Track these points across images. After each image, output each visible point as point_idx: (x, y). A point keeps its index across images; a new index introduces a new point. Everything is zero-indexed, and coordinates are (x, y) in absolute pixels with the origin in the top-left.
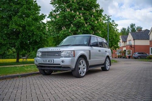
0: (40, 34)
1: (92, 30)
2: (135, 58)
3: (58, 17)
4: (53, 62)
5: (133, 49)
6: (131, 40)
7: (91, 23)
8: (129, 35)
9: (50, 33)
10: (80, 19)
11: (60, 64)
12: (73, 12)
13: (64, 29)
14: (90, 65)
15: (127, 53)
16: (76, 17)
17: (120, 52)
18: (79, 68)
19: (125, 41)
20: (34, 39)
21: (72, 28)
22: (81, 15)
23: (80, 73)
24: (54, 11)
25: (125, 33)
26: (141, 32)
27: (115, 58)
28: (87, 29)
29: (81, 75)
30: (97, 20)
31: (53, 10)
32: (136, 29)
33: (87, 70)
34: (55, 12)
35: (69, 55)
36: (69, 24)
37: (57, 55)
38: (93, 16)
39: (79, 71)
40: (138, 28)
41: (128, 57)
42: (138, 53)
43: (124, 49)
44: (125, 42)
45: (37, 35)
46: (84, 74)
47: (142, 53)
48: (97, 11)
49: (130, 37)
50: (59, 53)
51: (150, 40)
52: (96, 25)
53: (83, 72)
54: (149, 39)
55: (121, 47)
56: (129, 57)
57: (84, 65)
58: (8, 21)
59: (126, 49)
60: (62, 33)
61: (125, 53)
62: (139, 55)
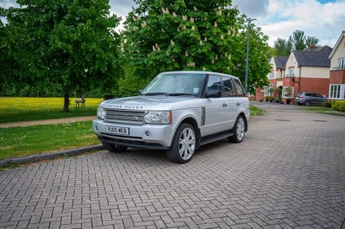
0: (108, 57)
1: (213, 53)
2: (300, 104)
3: (144, 24)
4: (127, 133)
5: (297, 84)
6: (294, 67)
7: (211, 39)
8: (290, 57)
9: (128, 56)
10: (189, 31)
11: (141, 138)
12: (174, 14)
13: (156, 49)
14: (202, 135)
15: (284, 92)
16: (181, 25)
17: (271, 91)
18: (181, 146)
19: (281, 68)
20: (96, 69)
21: (172, 49)
22: (192, 20)
23: (181, 155)
24: (138, 11)
25: (282, 50)
26: (315, 50)
27: (261, 101)
28: (204, 50)
29: (184, 158)
30: (225, 31)
31: (135, 8)
32: (305, 43)
33: (196, 147)
34: (140, 13)
35: (160, 121)
36: (167, 39)
37: (137, 118)
38: (216, 25)
39: (180, 151)
40: (310, 41)
41: (285, 102)
42: (306, 95)
43: (280, 84)
44: (281, 70)
45: (103, 60)
46: (190, 156)
47: (315, 95)
48: (225, 13)
49: (292, 61)
50: (141, 115)
51: (331, 69)
52: (221, 43)
53: (188, 152)
54: (329, 67)
55: (273, 80)
56: (288, 102)
57: (190, 138)
58: (47, 30)
59: (282, 85)
60: (153, 58)
61: (280, 93)
62: (308, 97)
